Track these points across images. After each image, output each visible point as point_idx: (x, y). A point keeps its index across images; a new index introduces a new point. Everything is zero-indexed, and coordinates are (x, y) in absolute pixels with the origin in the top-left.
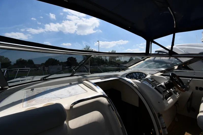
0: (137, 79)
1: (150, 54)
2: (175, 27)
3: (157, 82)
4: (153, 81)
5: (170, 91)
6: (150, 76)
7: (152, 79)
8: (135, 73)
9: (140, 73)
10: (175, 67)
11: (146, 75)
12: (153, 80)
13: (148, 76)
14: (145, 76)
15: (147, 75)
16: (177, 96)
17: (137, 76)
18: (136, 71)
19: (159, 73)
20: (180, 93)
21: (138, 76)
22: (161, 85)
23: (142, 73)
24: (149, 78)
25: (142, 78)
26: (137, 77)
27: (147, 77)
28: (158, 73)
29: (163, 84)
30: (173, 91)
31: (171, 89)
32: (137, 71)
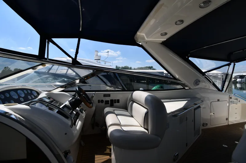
0: (20, 102)
1: (46, 59)
2: (81, 30)
3: (57, 102)
4: (52, 102)
5: (77, 111)
6: (46, 94)
7: (49, 98)
8: (16, 90)
9: (27, 89)
10: (76, 81)
11: (38, 94)
12: (51, 100)
13: (43, 95)
14: (36, 95)
15: (41, 92)
16: (83, 115)
17: (19, 97)
18: (17, 87)
19: (59, 88)
20: (85, 110)
21: (23, 95)
22: (66, 106)
23: (31, 90)
24: (45, 97)
25: (30, 98)
26: (21, 99)
27: (40, 96)
28: (56, 89)
29: (67, 103)
30: (79, 110)
31: (77, 108)
32: (20, 87)
